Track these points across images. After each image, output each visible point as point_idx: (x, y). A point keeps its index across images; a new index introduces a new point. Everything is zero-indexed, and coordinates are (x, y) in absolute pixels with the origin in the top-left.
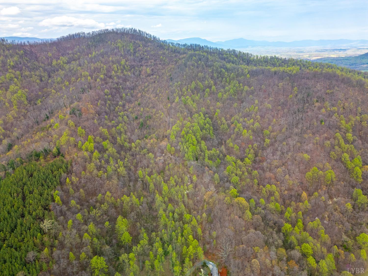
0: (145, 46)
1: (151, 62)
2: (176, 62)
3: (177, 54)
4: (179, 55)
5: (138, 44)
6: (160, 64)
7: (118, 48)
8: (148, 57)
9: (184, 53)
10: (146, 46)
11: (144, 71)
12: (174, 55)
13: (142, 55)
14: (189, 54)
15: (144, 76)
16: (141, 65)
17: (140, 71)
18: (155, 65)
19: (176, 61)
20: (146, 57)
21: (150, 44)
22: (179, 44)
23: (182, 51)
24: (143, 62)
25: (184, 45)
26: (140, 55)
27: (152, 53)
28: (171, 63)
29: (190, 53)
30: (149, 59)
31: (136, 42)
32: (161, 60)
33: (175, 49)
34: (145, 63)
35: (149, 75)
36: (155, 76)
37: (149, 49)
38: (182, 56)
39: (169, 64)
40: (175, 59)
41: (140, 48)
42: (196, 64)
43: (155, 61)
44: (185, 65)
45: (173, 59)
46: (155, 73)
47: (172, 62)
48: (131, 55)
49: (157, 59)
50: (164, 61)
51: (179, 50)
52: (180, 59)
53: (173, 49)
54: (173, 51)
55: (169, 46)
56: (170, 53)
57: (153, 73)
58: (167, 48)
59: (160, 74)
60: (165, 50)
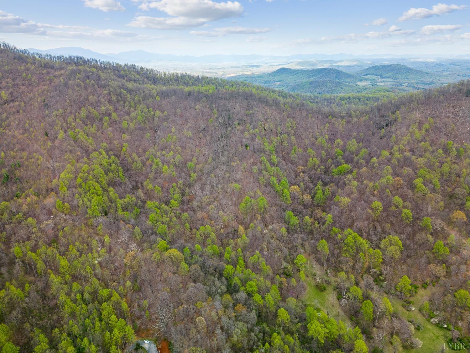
1: (7, 82)
2: (51, 81)
3: (50, 70)
4: (53, 71)
6: (23, 85)
9: (61, 69)
12: (45, 71)
14: (69, 69)
18: (16, 86)
19: (49, 80)
22: (50, 56)
23: (57, 65)
25: (59, 58)
27: (6, 68)
28: (42, 83)
32: (24, 79)
35: (6, 102)
36: (17, 103)
38: (58, 73)
39: (38, 85)
40: (48, 77)
42: (82, 84)
43: (13, 80)
44: (66, 85)
45: (44, 78)
46: (17, 98)
47: (44, 81)
49: (17, 77)
50: (30, 80)
51: (52, 64)
52: (56, 77)
53: (42, 63)
54: (43, 66)
55: (34, 59)
56: (37, 69)
57: (13, 99)
58: (31, 62)
59: (25, 100)
60: (29, 64)
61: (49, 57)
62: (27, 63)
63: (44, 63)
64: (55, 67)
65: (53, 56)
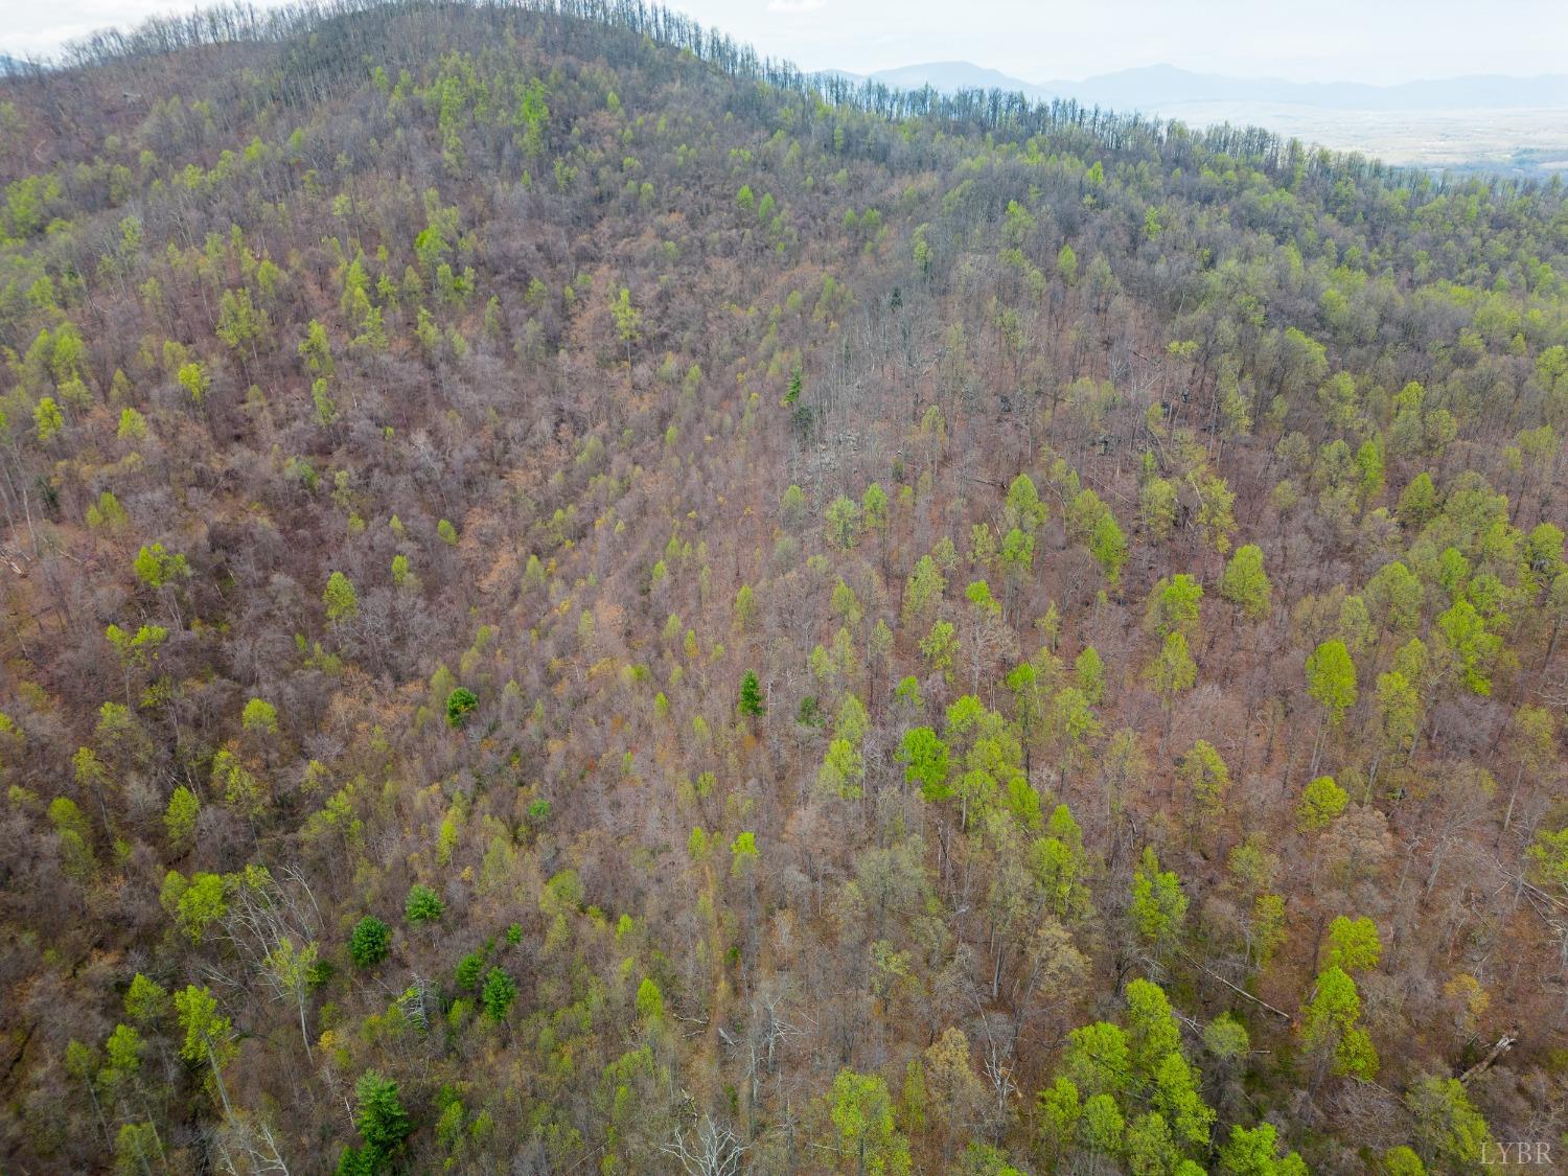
0: (638, 102)
1: (663, 233)
2: (860, 235)
3: (865, 168)
4: (880, 172)
5: (594, 87)
6: (729, 250)
7: (426, 116)
8: (648, 186)
9: (920, 163)
10: (644, 105)
11: (594, 310)
12: (843, 173)
13: (604, 173)
14: (968, 174)
15: (586, 362)
16: (586, 258)
17: (564, 310)
18: (695, 254)
19: (854, 229)
20: (632, 184)
21: (676, 88)
22: (882, 92)
23: (902, 144)
24: (604, 227)
25: (919, 99)
26: (594, 175)
27: (681, 154)
28: (814, 246)
29: (974, 165)
30: (655, 204)
31: (585, 70)
32: (739, 215)
33: (854, 126)
34: (615, 237)
35: (630, 352)
36: (671, 363)
37: (662, 124)
38: (905, 187)
39: (794, 255)
40: (850, 212)
41: (603, 116)
42: (1034, 276)
43: (692, 221)
44: (935, 276)
45: (833, 213)
46: (684, 326)
47: (825, 235)
48: (516, 174)
49: (713, 203)
50: (764, 224)
51: (882, 139)
52: (887, 212)
53: (838, 131)
54: (839, 145)
55: (810, 105)
56: (809, 161)
57: (664, 329)
58: (791, 121)
59: (714, 345)
60: (779, 134)
61: (874, 98)
62: (772, 129)
63: (847, 131)
64: (894, 154)
65: (891, 92)
